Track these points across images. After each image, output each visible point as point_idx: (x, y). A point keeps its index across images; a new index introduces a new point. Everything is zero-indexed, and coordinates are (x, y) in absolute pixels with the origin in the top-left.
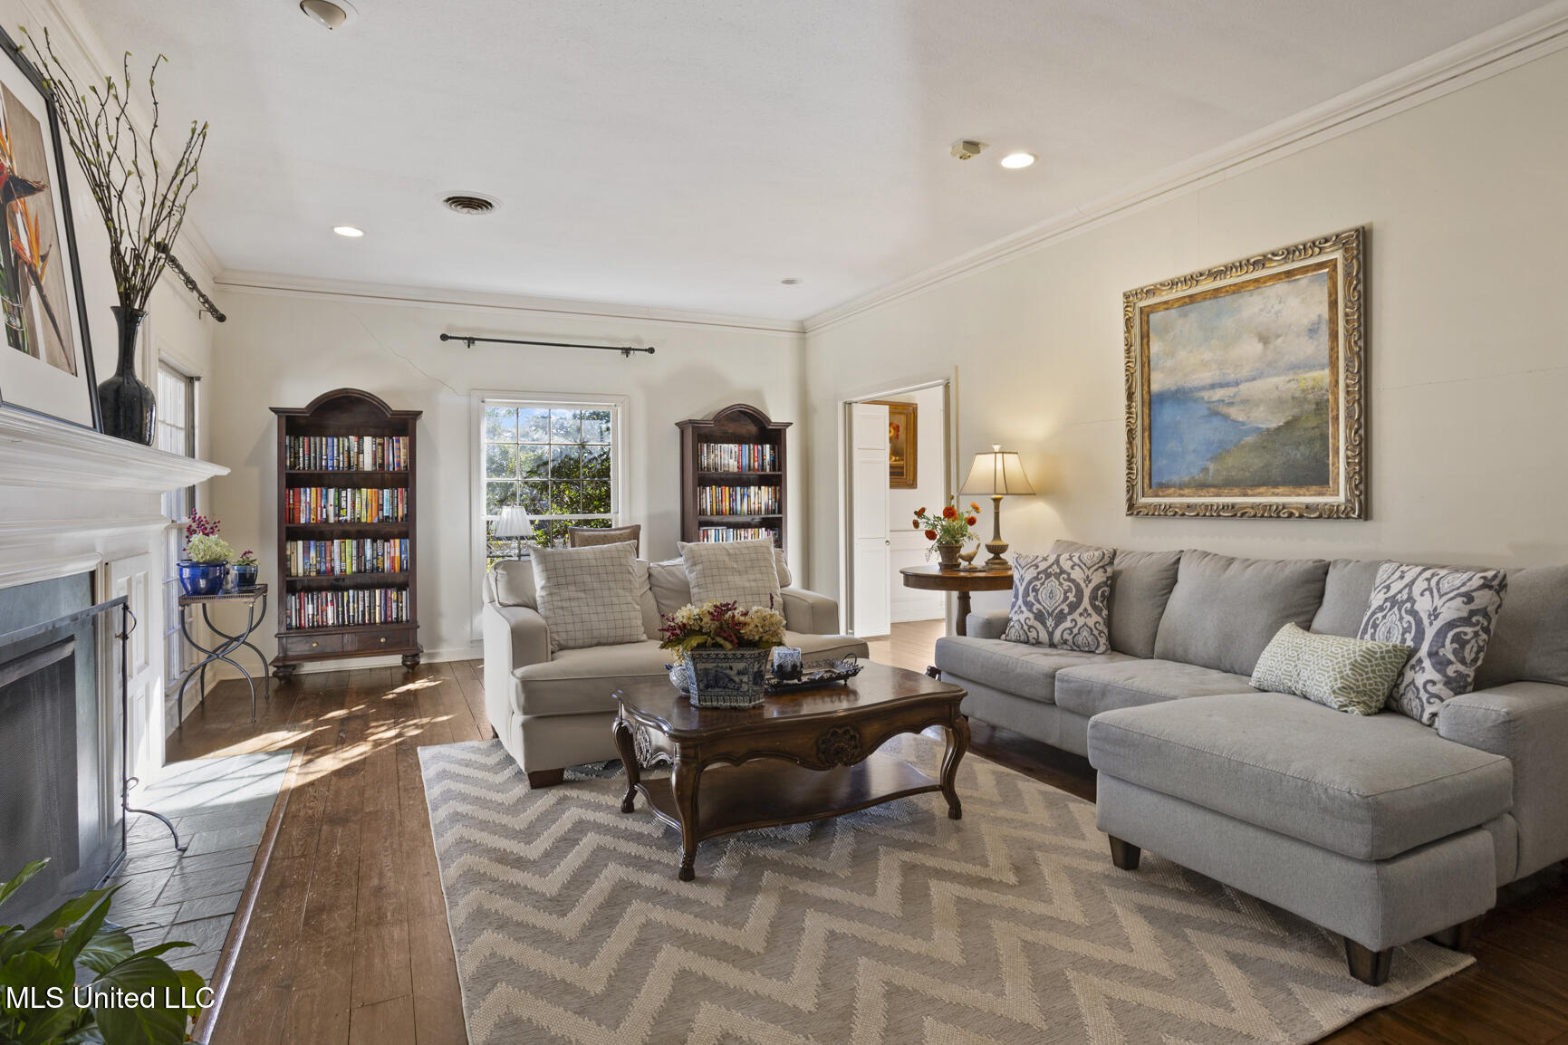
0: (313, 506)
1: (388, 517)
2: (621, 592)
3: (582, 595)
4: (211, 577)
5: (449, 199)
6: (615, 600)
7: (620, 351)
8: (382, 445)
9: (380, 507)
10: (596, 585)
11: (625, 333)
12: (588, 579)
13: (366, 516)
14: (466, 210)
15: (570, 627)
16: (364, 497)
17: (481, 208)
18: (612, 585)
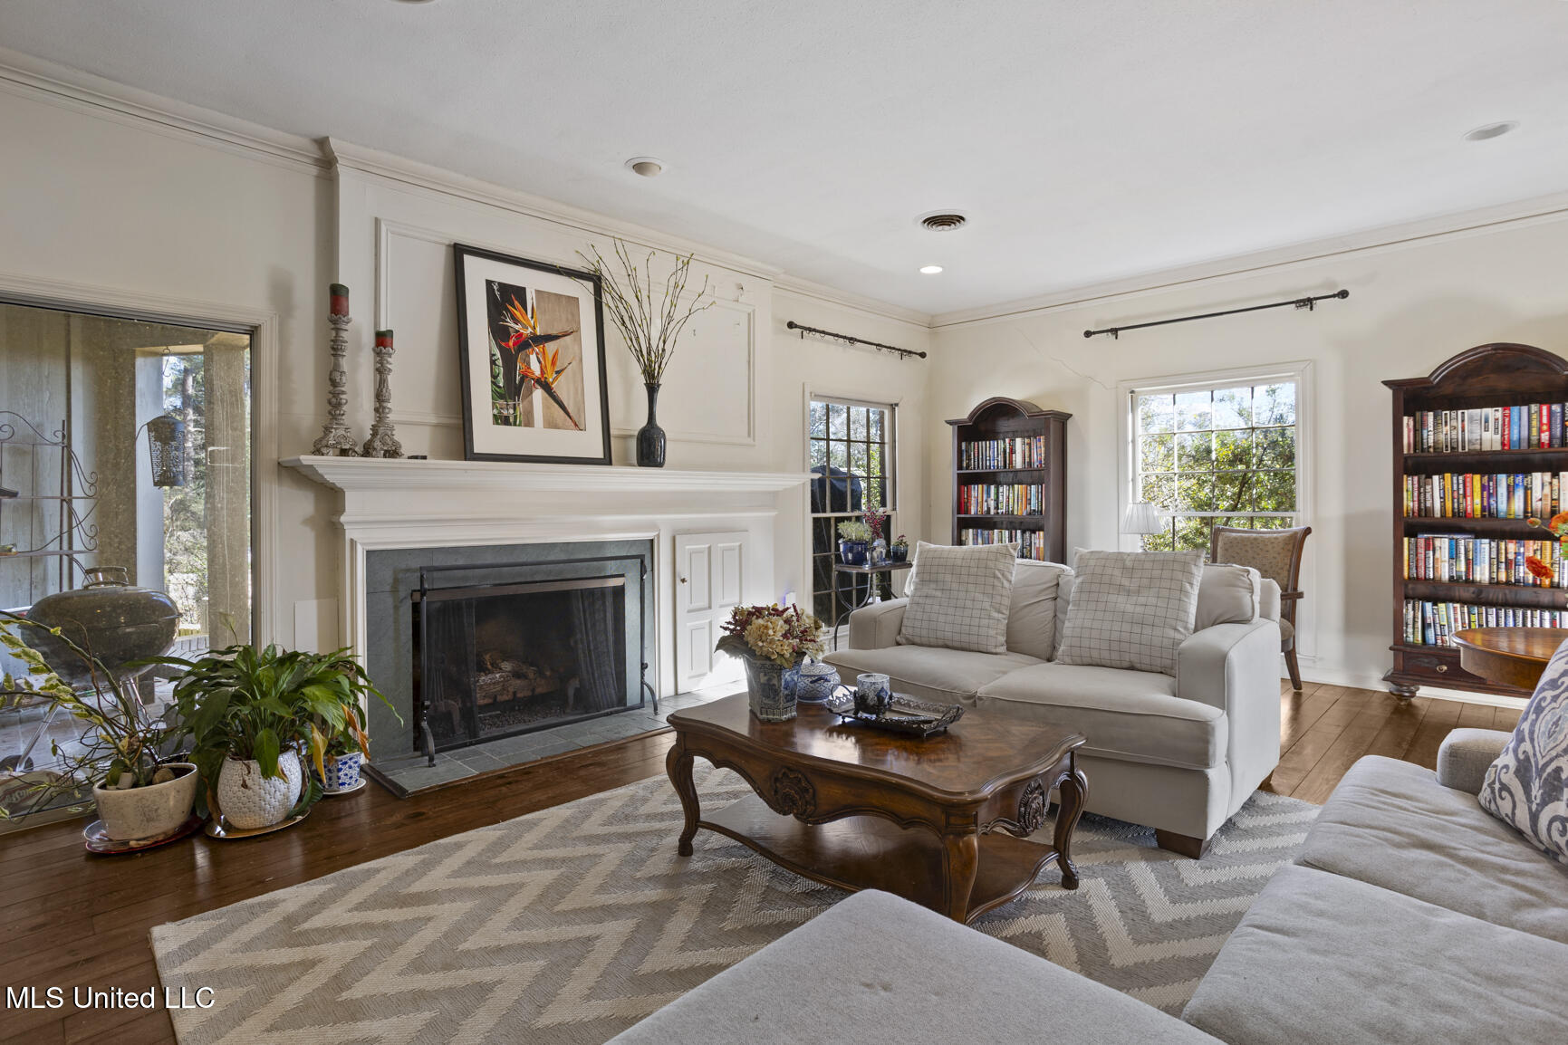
0: (980, 500)
1: (1034, 510)
2: (979, 597)
3: (939, 594)
4: (855, 551)
5: (924, 222)
6: (969, 604)
7: (1294, 305)
8: (1029, 444)
9: (1029, 501)
10: (955, 586)
11: (1306, 281)
12: (948, 578)
13: (1020, 510)
14: (940, 228)
15: (918, 624)
16: (1016, 492)
17: (954, 223)
18: (971, 587)
